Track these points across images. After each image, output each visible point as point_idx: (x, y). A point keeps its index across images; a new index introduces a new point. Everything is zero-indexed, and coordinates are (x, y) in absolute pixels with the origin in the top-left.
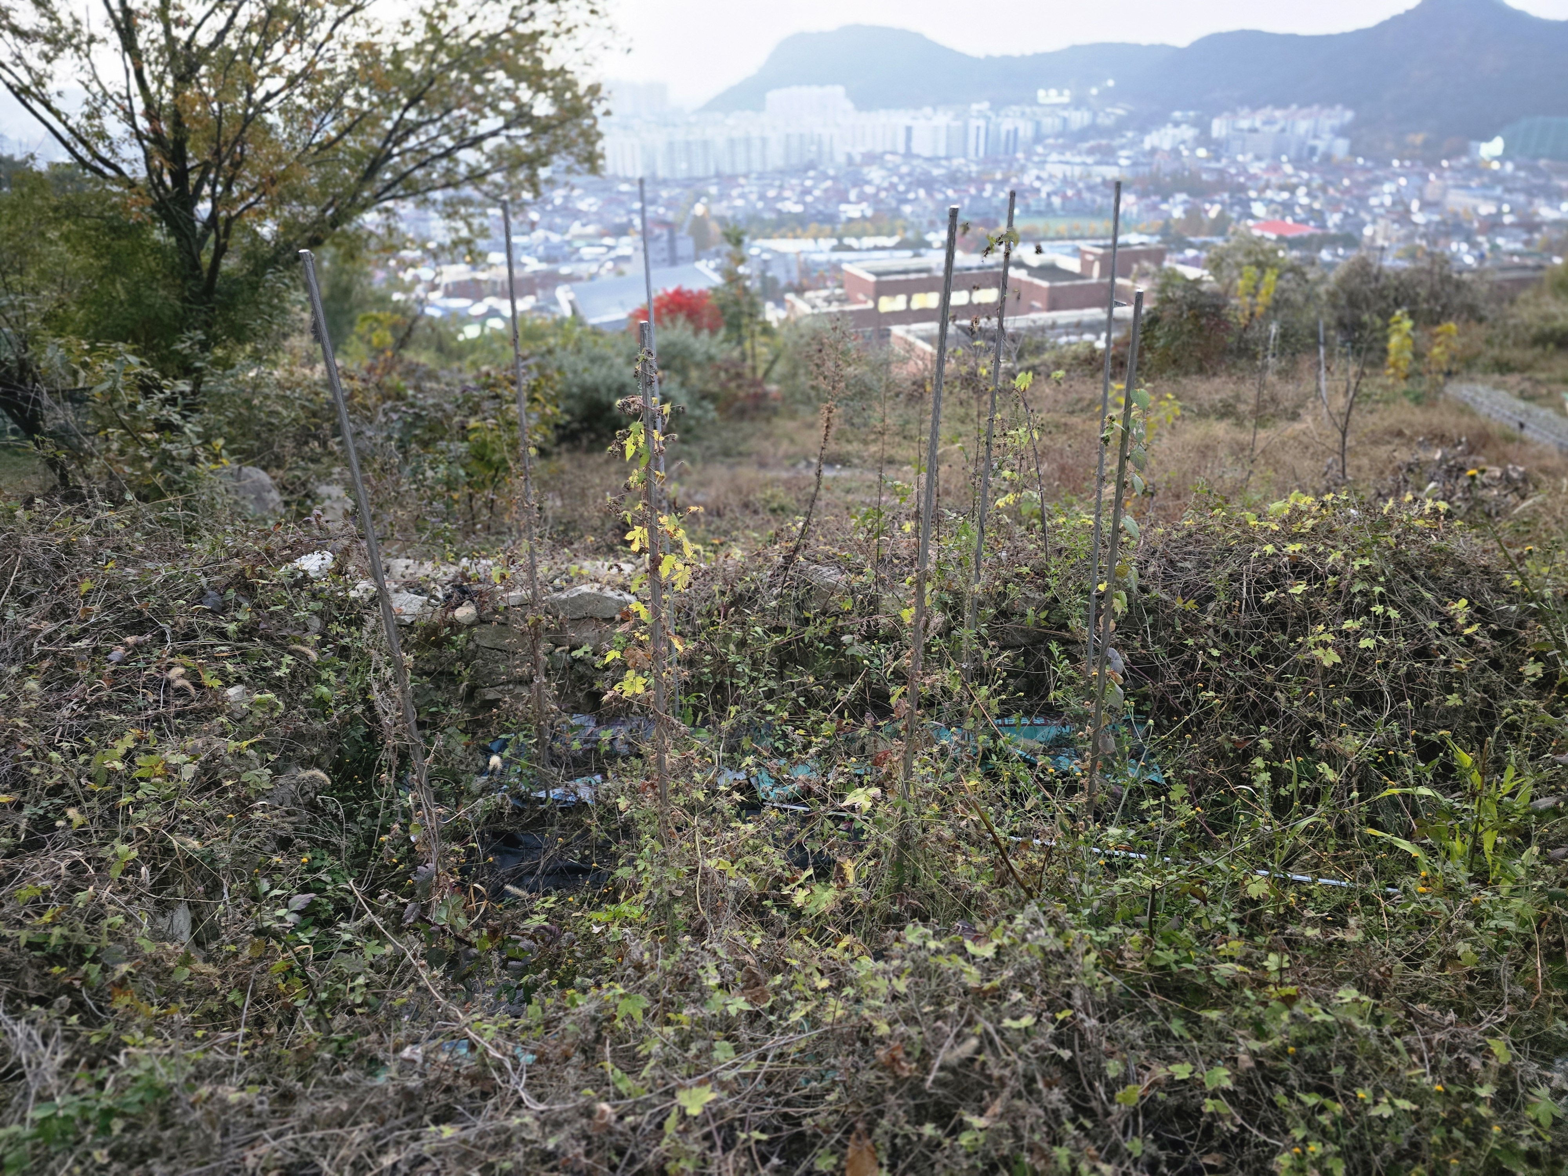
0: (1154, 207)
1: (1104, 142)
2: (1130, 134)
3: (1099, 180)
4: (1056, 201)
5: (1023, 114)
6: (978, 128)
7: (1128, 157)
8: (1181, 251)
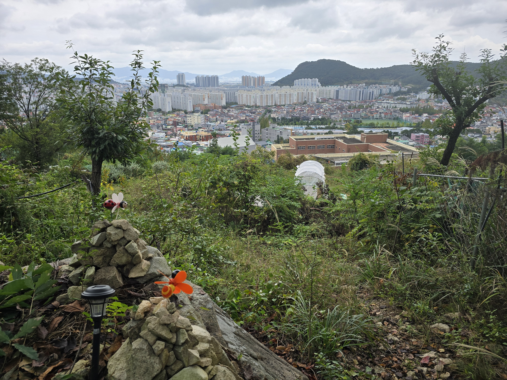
0: (415, 118)
1: (403, 96)
2: (412, 94)
3: (399, 109)
4: (383, 115)
5: (376, 88)
6: (360, 91)
7: (410, 102)
8: (418, 133)
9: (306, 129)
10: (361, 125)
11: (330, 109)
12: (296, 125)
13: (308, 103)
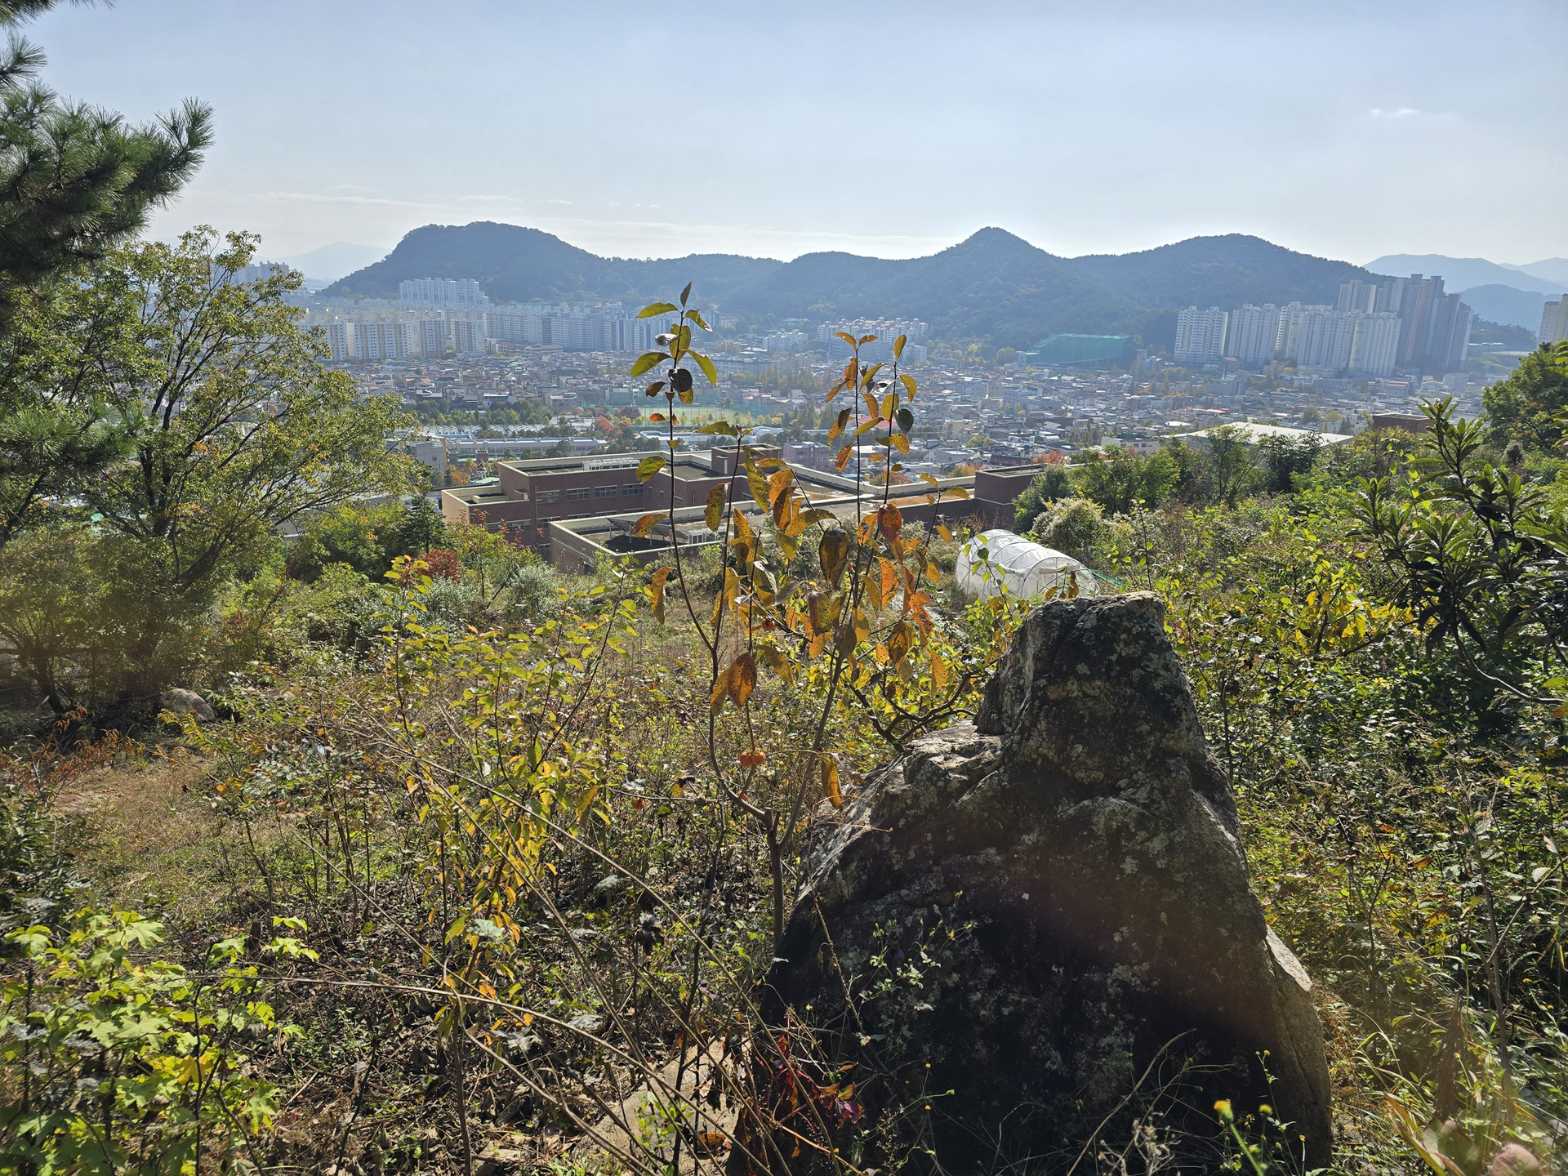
0: (775, 402)
2: (750, 336)
3: (726, 375)
6: (613, 324)
7: (749, 356)
8: (800, 442)
9: (479, 435)
10: (639, 423)
11: (534, 375)
12: (438, 424)
13: (460, 355)
